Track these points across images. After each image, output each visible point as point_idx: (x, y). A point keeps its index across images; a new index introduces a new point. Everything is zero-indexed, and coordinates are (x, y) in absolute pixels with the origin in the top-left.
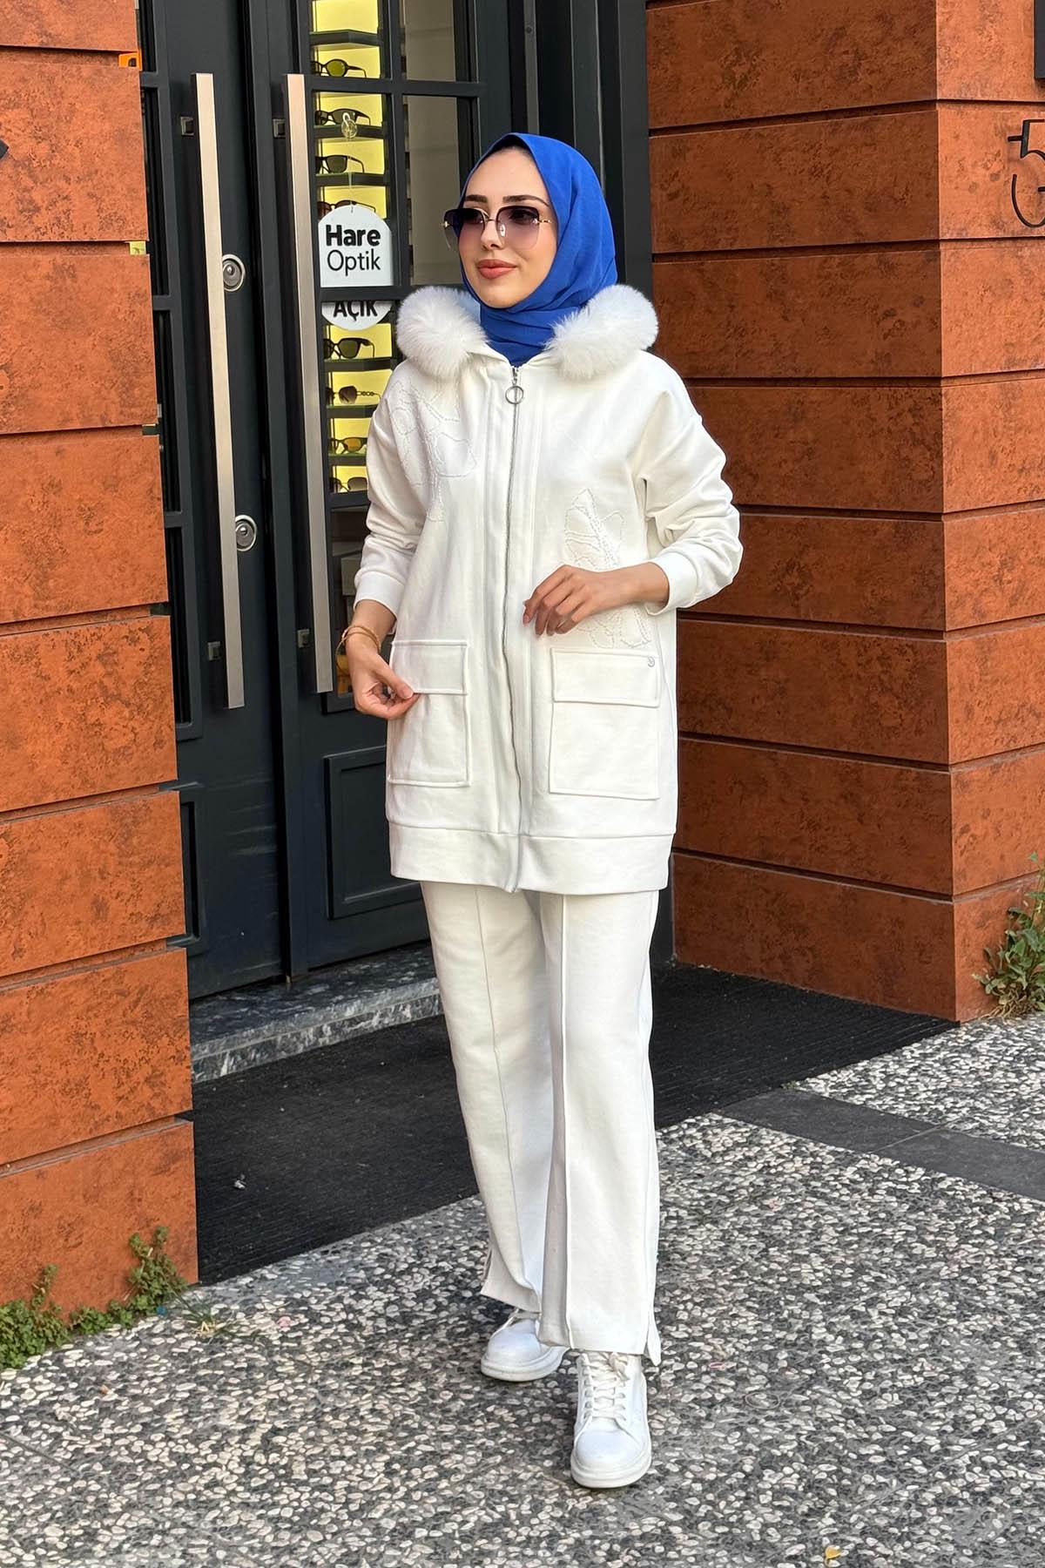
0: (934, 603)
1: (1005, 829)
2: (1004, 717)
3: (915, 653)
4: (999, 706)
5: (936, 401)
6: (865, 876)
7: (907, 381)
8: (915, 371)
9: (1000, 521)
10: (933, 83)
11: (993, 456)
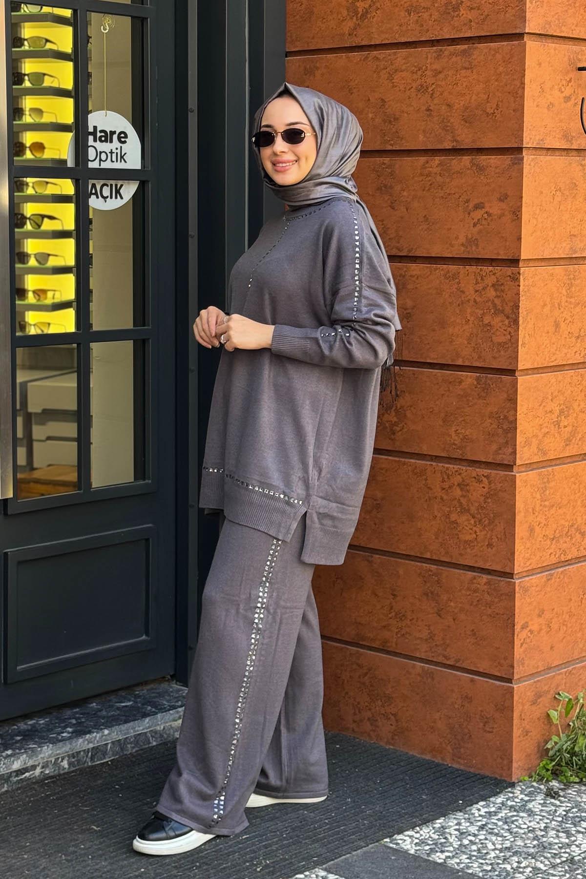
0: (507, 443)
1: (554, 626)
2: (557, 535)
3: (490, 483)
4: (554, 526)
5: (515, 278)
6: (440, 659)
7: (491, 261)
8: (498, 254)
9: (560, 378)
10: (523, 19)
11: (557, 325)
